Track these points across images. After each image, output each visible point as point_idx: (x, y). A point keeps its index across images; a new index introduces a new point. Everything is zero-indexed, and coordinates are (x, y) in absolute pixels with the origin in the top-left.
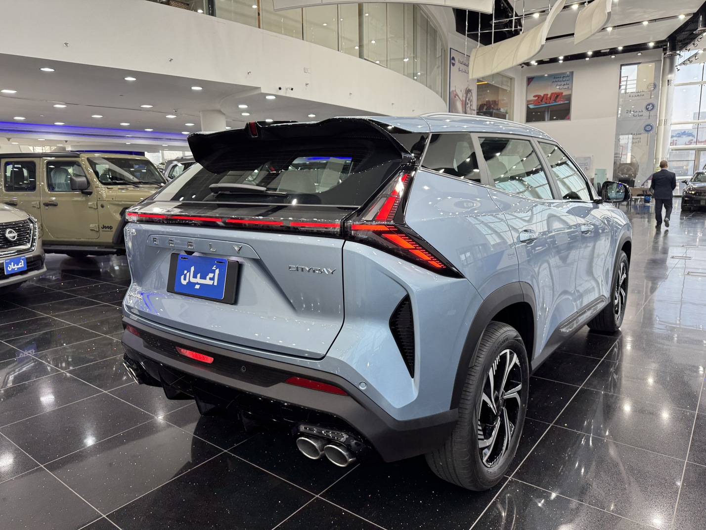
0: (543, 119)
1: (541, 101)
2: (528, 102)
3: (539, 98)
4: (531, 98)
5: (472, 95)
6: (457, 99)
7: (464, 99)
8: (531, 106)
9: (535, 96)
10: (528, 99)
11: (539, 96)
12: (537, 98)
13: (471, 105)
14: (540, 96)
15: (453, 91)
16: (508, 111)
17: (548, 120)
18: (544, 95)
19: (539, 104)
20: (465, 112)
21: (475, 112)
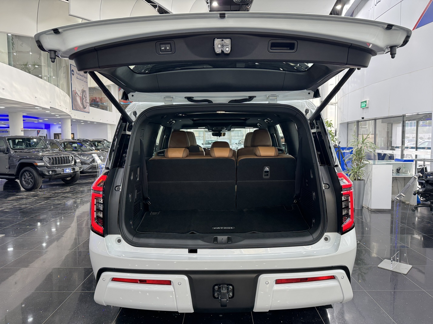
2: (120, 101)
5: (86, 94)
6: (77, 96)
7: (81, 96)
8: (122, 103)
13: (86, 100)
15: (74, 90)
16: (109, 105)
20: (83, 104)
21: (88, 104)
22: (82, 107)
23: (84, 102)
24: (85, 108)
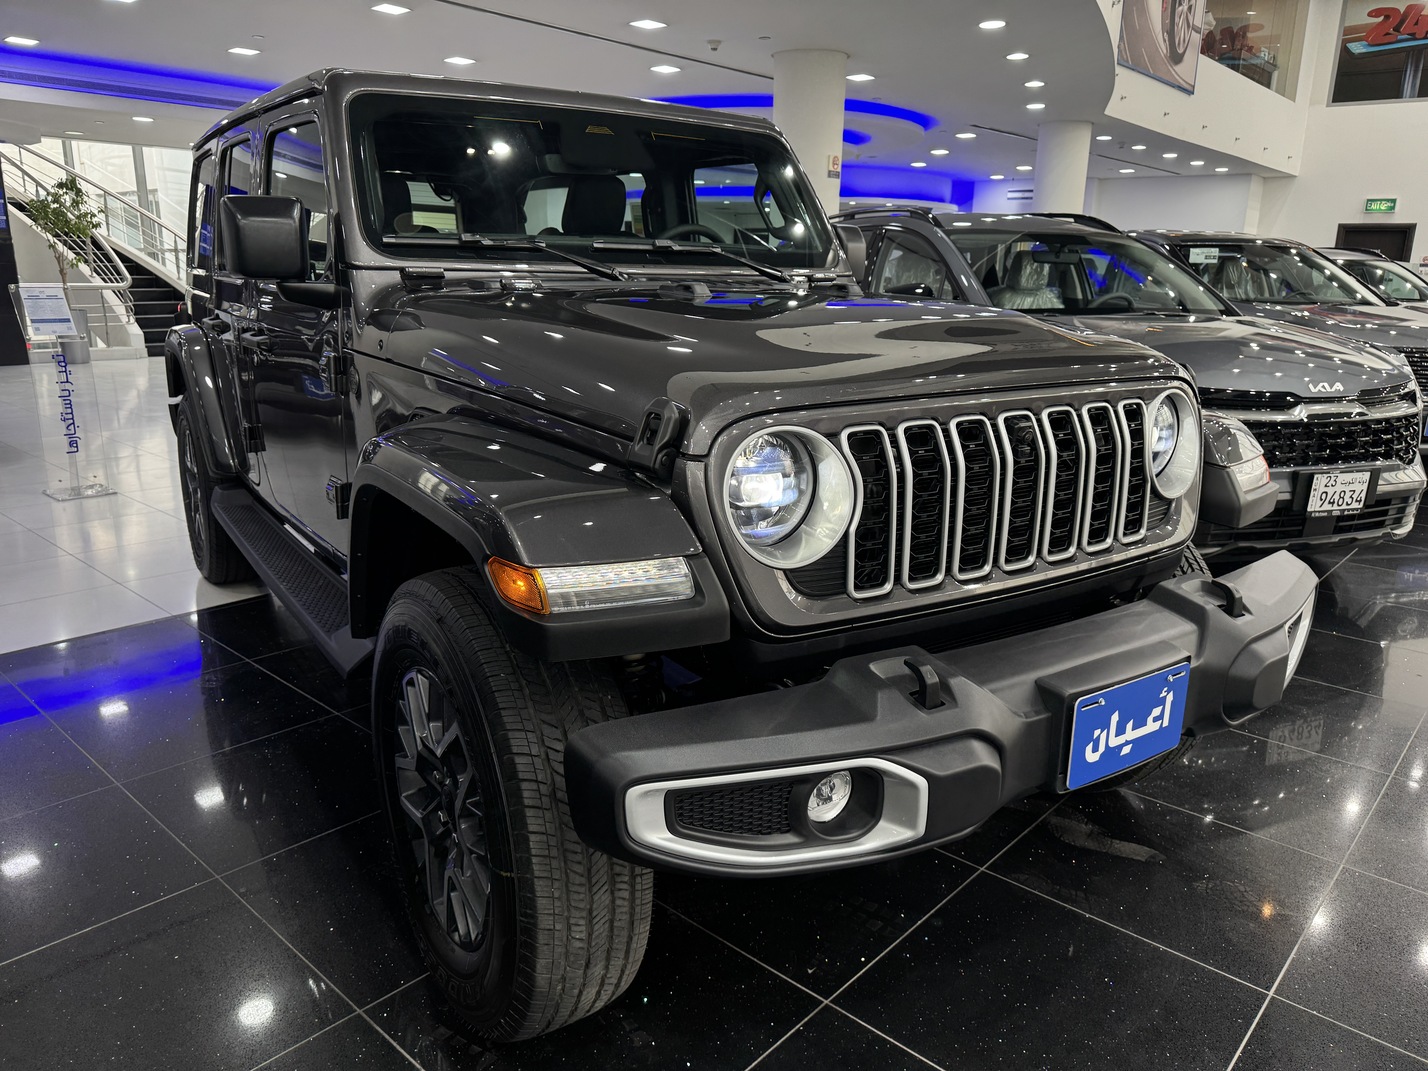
0: (1393, 92)
1: (1397, 29)
2: (1348, 34)
3: (1387, 17)
4: (1361, 18)
8: (1357, 48)
9: (1373, 14)
10: (1347, 24)
11: (1388, 13)
12: (1382, 18)
14: (1396, 10)
16: (1280, 62)
17: (1410, 97)
18: (1410, 8)
19: (1387, 39)
20: (1170, 31)
21: (1197, 39)
22: (1163, 48)
23: (1180, 22)
24: (1176, 58)
